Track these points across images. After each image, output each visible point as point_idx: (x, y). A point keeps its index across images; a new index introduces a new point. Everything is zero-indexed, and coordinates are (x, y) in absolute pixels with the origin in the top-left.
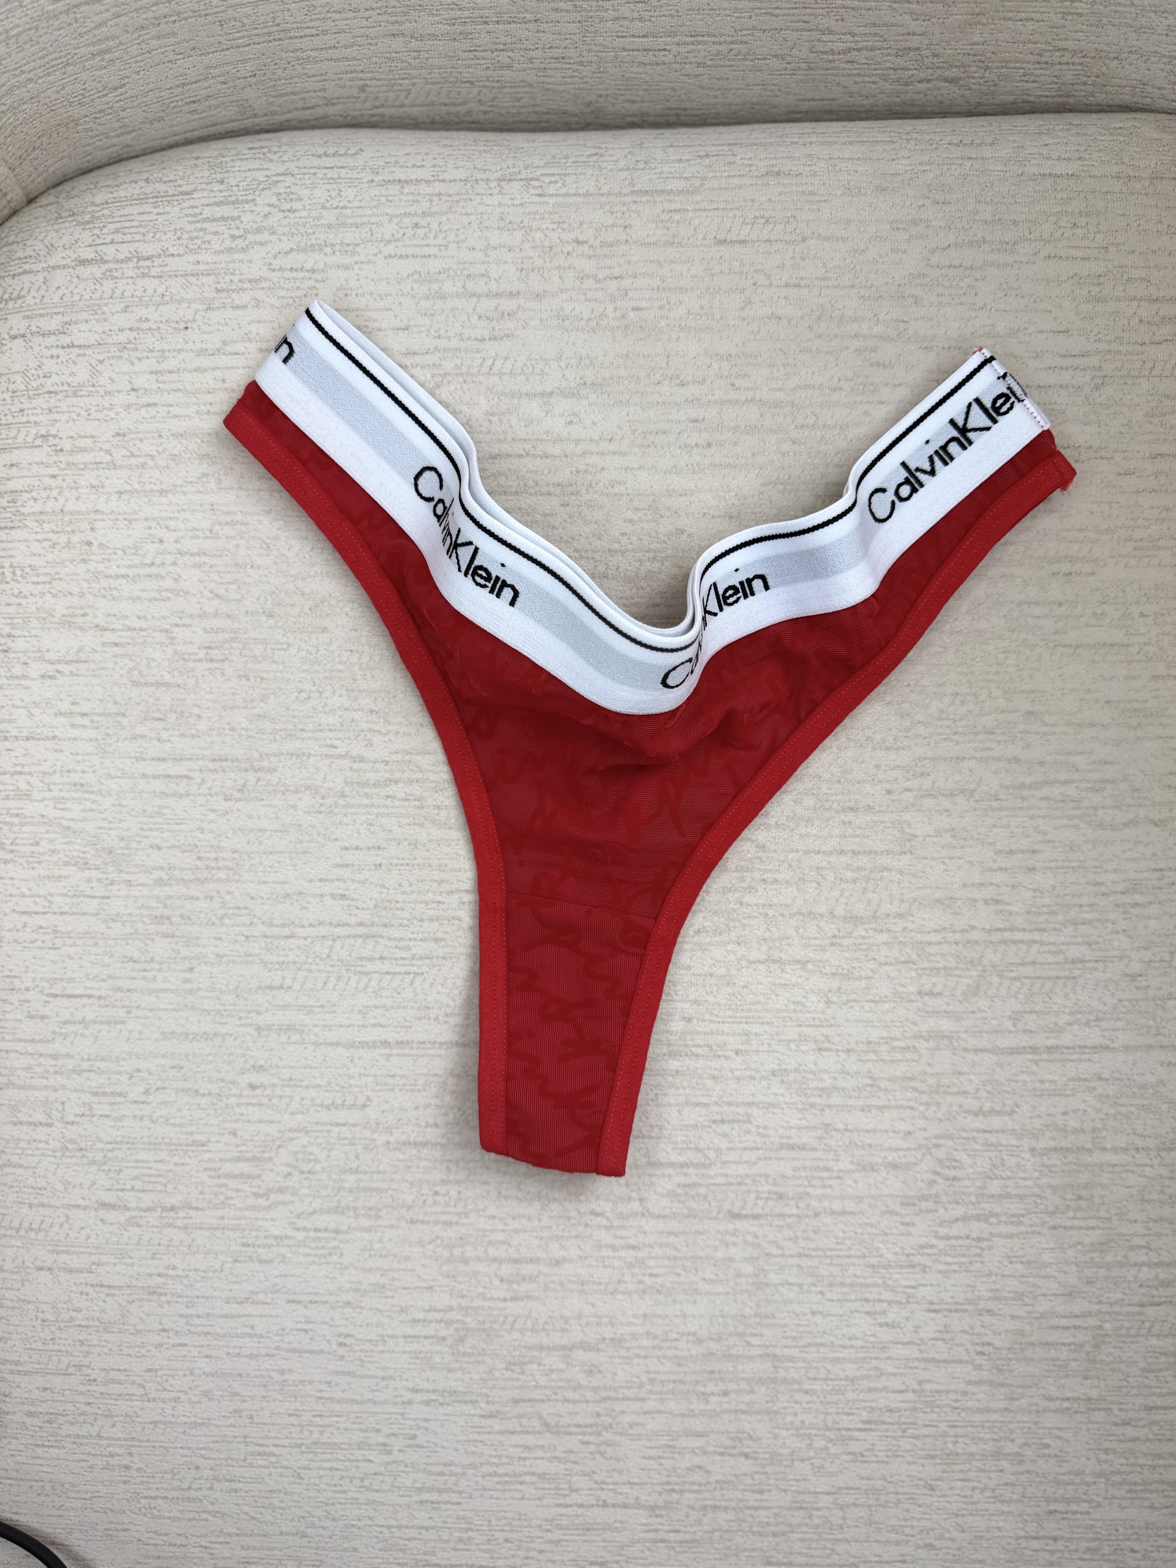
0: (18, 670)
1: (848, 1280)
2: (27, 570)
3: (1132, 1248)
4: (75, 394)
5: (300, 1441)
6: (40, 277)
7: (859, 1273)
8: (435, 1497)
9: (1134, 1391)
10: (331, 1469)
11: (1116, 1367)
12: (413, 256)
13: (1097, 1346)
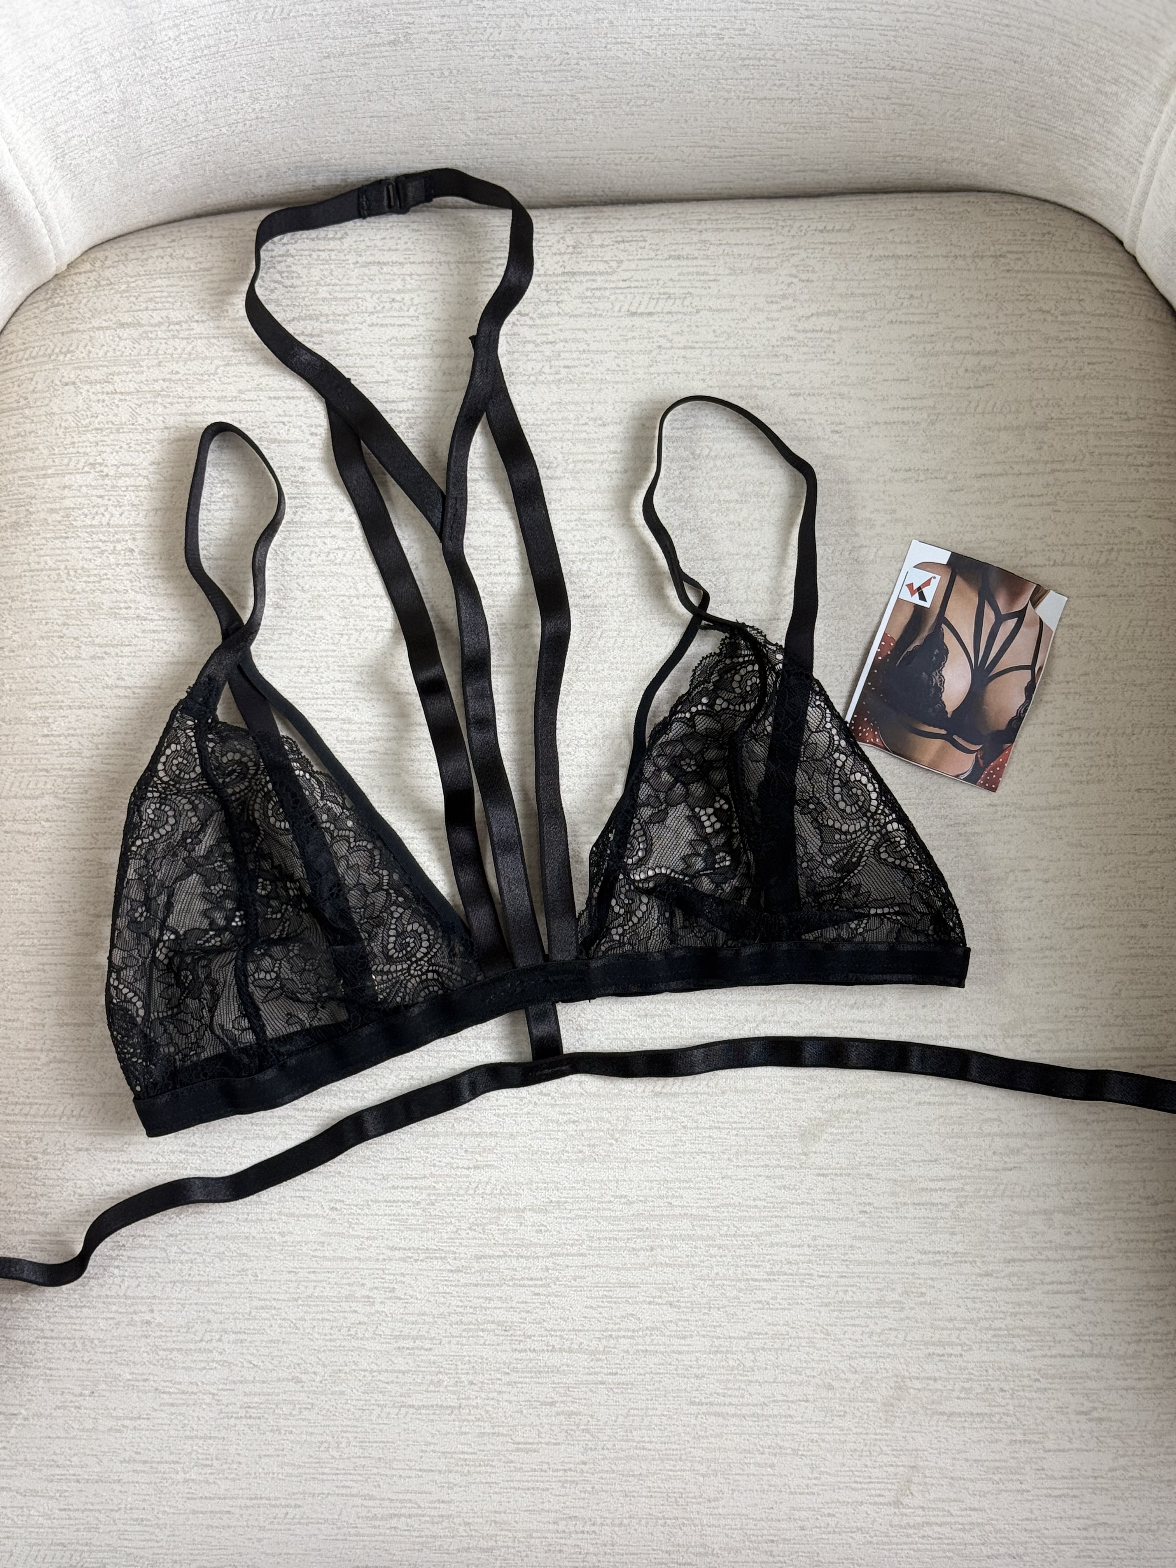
0: (72, 652)
1: (752, 1149)
2: (79, 571)
3: (986, 1121)
4: (118, 431)
5: (296, 1296)
6: (86, 336)
7: (760, 1142)
8: (410, 1344)
9: (993, 1246)
10: (323, 1320)
11: (978, 1223)
12: (391, 325)
13: (961, 1205)
